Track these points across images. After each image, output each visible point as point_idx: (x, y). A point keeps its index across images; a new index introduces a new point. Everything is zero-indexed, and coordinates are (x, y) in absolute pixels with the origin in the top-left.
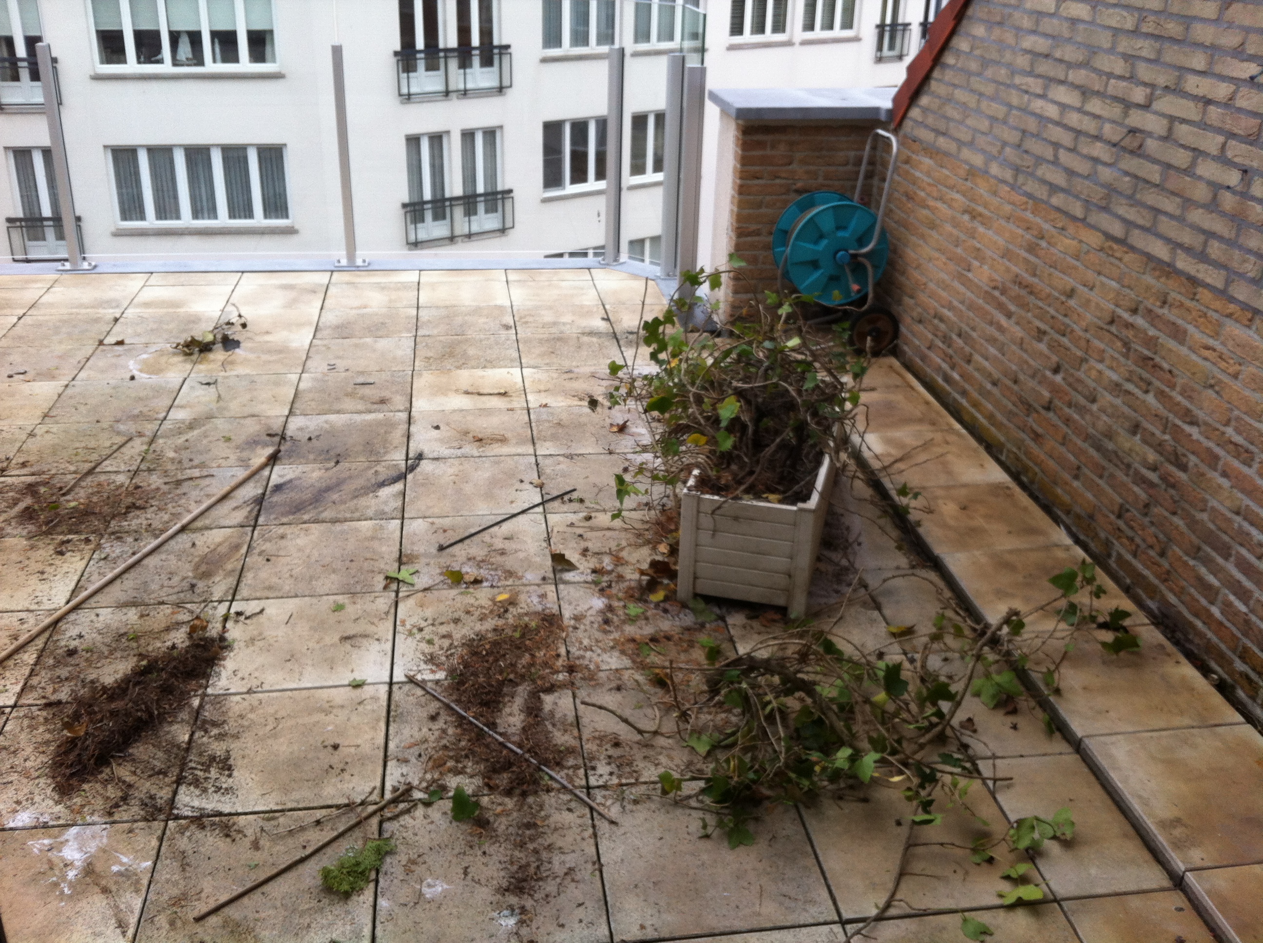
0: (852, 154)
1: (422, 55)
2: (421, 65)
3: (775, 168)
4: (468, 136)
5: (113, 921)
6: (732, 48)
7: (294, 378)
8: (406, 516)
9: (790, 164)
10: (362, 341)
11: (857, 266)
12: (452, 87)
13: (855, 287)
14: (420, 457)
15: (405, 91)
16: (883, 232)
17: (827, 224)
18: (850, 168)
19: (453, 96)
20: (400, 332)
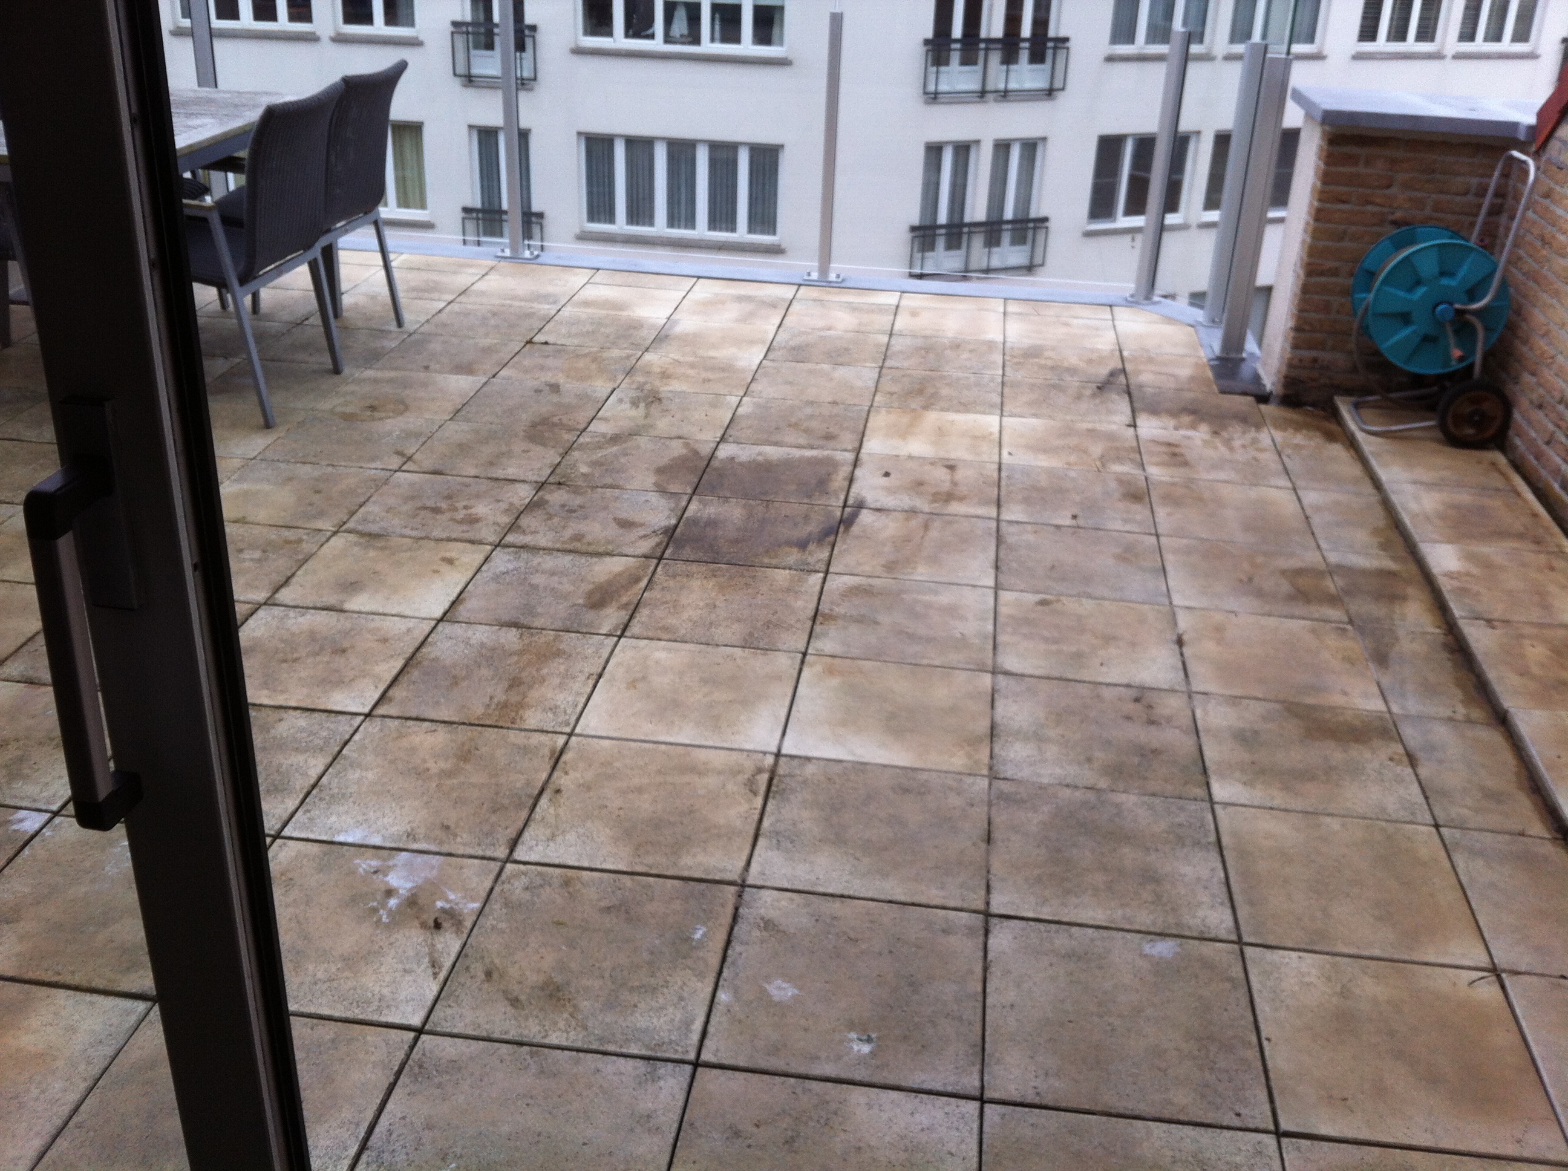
0: (1474, 181)
1: (958, 46)
2: (955, 57)
3: (1369, 191)
4: (1002, 148)
5: (427, 960)
6: (1358, 57)
7: (734, 400)
8: (831, 570)
9: (1388, 187)
10: (819, 367)
11: (1462, 326)
12: (990, 86)
13: (1457, 353)
14: (860, 506)
15: (931, 88)
16: (1504, 284)
17: (1428, 266)
18: (1470, 198)
19: (990, 97)
20: (865, 361)
